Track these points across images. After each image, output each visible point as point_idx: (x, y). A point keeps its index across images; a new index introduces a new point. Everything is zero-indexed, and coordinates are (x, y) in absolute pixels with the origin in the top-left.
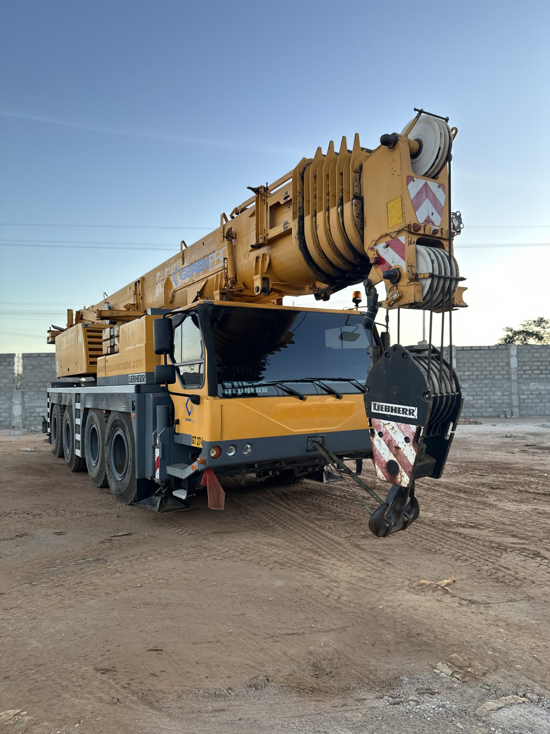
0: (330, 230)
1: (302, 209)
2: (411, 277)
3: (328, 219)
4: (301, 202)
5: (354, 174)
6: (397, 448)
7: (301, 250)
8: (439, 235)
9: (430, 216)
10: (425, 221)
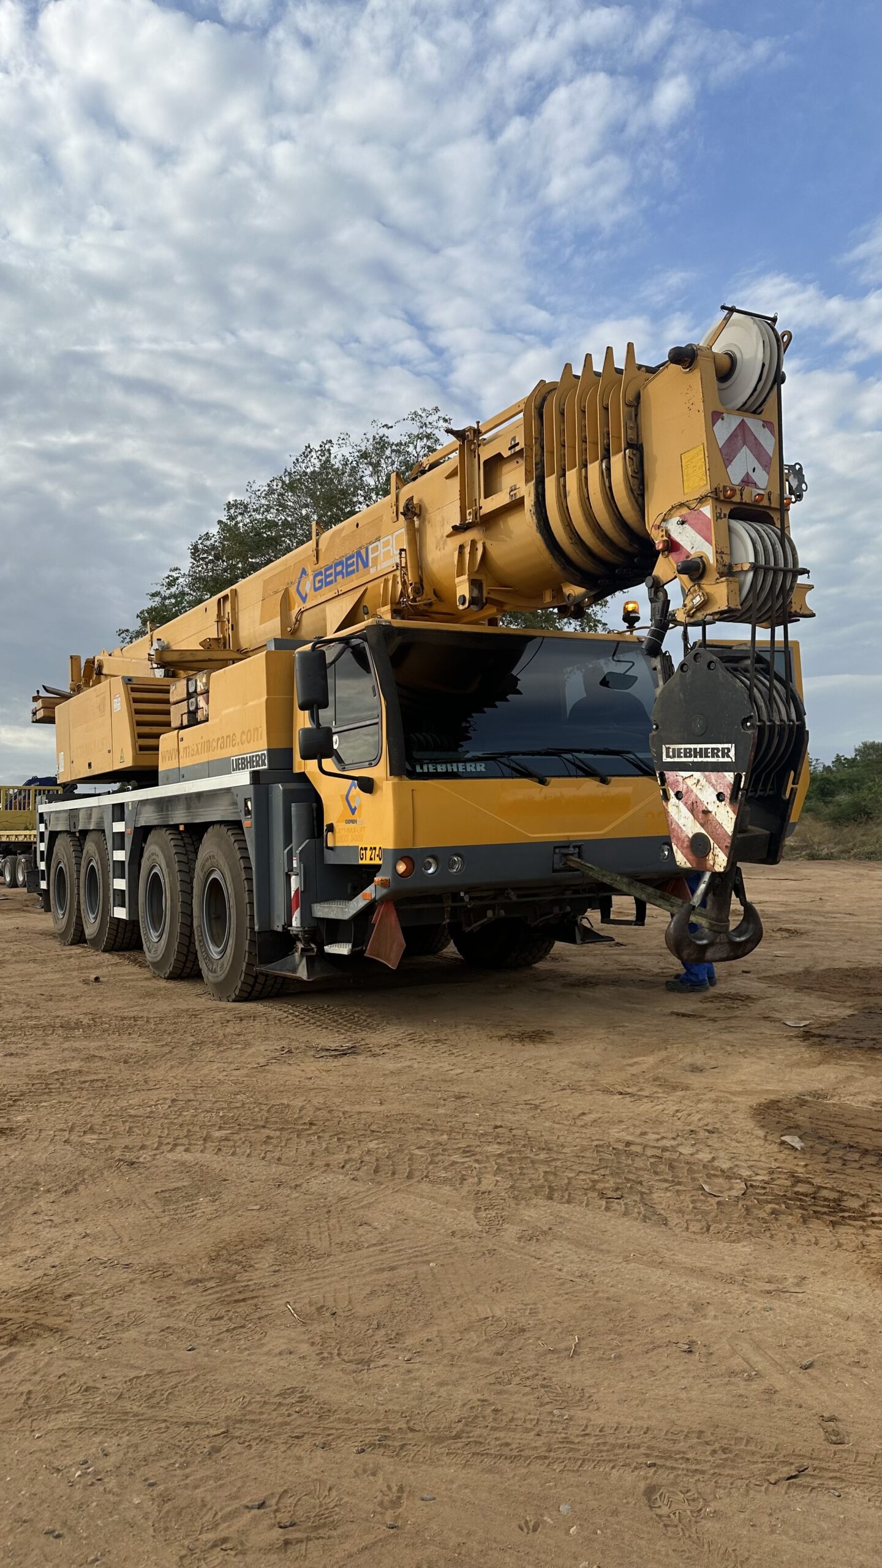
0: (588, 498)
1: (540, 464)
2: (722, 569)
3: (584, 482)
4: (539, 453)
5: (627, 409)
6: (706, 812)
7: (540, 533)
8: (765, 503)
9: (751, 472)
10: (742, 481)
